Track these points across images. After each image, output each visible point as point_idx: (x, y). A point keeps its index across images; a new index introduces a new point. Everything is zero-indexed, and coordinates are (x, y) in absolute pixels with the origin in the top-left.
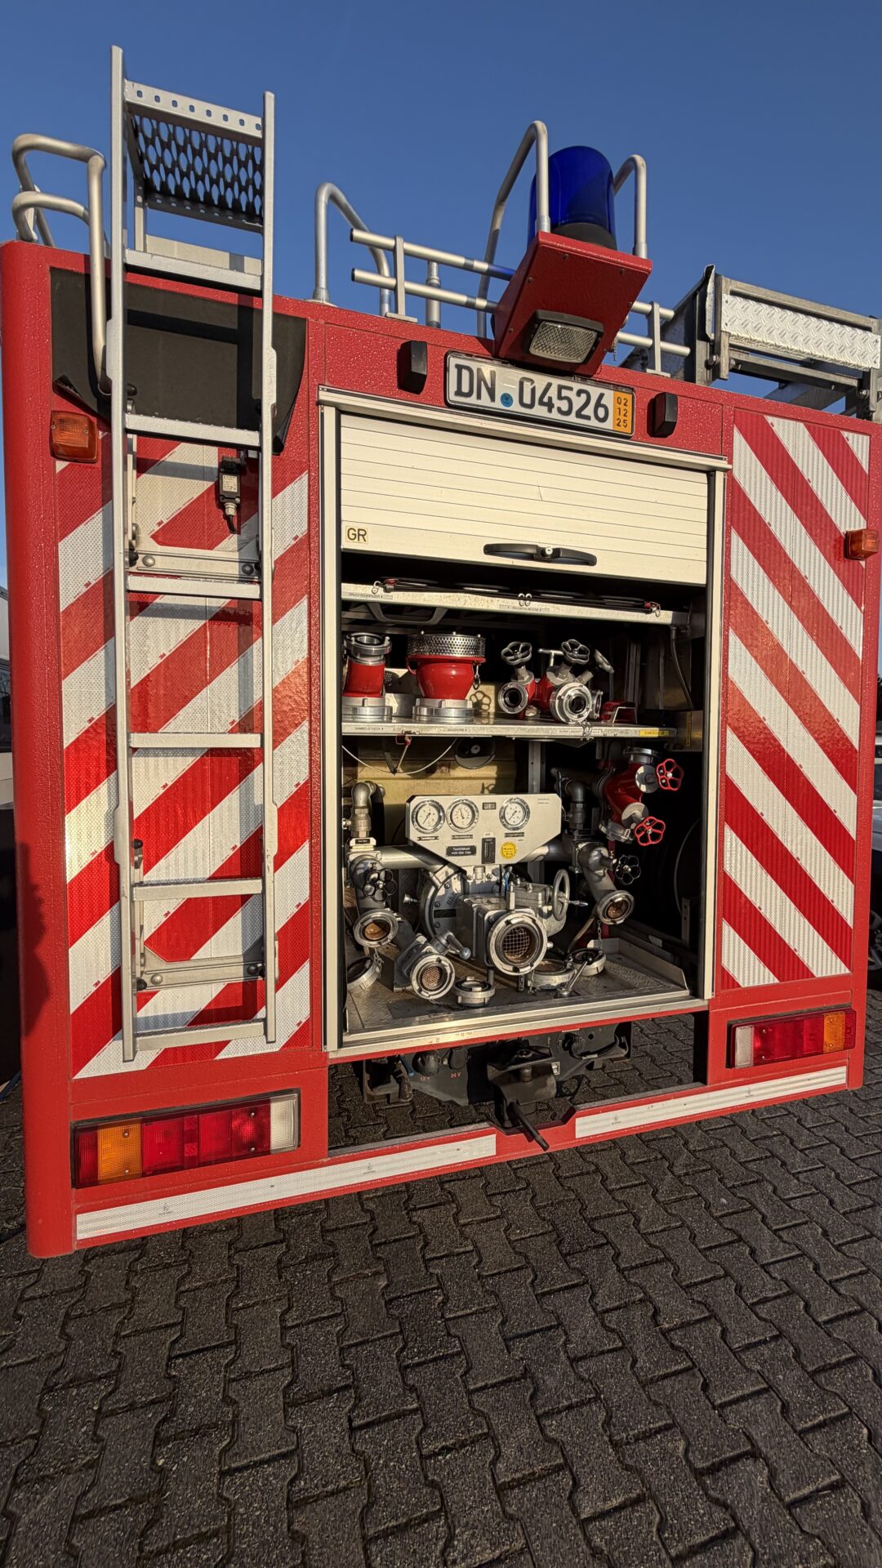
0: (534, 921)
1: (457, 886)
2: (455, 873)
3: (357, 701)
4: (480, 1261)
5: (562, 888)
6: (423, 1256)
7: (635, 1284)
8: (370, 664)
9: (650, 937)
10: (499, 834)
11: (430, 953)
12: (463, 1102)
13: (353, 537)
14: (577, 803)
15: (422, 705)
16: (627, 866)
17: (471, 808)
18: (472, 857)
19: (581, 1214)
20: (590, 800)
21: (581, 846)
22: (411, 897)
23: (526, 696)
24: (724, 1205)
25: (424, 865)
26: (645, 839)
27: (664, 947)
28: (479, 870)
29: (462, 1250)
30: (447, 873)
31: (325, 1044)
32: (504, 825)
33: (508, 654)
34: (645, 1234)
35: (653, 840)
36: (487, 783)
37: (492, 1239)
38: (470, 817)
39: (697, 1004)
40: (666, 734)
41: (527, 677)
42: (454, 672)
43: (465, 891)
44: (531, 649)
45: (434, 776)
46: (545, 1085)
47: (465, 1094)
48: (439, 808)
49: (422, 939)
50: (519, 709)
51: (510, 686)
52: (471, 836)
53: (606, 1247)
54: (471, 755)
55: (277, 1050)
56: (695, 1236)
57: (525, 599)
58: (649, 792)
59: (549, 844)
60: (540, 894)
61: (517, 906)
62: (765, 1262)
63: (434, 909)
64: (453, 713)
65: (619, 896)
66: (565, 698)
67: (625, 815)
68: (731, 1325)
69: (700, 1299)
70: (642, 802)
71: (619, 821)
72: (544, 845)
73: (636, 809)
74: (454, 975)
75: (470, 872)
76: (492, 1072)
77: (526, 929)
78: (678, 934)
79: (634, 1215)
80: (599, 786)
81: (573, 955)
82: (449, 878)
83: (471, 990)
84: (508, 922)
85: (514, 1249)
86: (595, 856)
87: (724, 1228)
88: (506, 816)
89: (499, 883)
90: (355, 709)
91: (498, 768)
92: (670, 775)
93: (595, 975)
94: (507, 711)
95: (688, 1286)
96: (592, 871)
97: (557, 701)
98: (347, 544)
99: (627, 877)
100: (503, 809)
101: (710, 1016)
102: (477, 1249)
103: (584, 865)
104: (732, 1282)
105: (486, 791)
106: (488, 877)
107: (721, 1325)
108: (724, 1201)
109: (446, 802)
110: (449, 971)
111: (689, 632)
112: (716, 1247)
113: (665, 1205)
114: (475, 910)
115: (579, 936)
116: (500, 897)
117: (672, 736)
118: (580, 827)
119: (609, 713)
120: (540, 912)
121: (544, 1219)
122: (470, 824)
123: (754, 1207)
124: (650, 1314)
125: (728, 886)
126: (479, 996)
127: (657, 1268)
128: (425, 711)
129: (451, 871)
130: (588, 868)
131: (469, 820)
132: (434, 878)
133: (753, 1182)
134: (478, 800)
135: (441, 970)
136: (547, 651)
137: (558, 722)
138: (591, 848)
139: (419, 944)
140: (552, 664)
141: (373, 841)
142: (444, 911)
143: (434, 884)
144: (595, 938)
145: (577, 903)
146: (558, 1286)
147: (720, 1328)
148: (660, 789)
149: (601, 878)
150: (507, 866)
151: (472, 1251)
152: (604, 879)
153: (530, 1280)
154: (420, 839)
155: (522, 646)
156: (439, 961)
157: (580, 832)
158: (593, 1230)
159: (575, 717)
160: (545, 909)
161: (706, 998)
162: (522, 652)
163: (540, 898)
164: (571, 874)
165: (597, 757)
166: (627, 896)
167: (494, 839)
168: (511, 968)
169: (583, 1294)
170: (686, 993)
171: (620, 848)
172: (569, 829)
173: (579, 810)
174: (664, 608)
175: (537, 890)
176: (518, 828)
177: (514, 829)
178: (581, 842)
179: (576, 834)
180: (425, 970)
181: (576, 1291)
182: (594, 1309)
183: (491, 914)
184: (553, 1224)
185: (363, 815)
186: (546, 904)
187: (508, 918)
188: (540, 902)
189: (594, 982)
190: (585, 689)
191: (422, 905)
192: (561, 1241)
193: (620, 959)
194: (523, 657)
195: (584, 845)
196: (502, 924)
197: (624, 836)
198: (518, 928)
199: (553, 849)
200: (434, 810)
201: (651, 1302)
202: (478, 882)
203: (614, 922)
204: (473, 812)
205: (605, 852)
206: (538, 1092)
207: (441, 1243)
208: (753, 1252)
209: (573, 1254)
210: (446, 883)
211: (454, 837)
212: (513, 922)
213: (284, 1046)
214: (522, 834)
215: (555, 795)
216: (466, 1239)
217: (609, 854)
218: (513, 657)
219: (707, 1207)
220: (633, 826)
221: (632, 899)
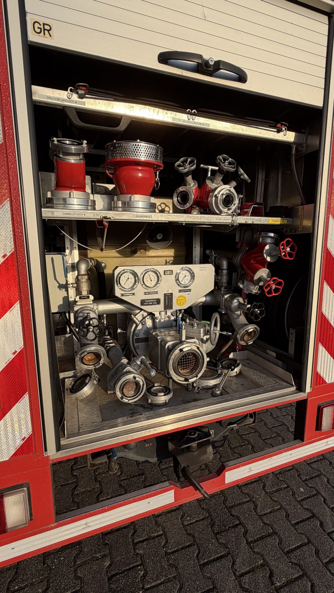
0: (198, 348)
1: (149, 323)
2: (148, 315)
3: (65, 193)
4: (166, 542)
5: (216, 325)
6: (133, 541)
7: (257, 553)
8: (73, 161)
9: (267, 351)
10: (175, 290)
11: (129, 372)
12: (154, 460)
13: (38, 31)
14: (223, 270)
15: (118, 200)
16: (257, 310)
17: (157, 274)
18: (158, 305)
19: (224, 504)
20: (231, 268)
21: (226, 297)
22: (122, 330)
23: (192, 197)
24: (302, 493)
25: (128, 310)
26: (270, 292)
27: (277, 358)
28: (163, 313)
29: (156, 534)
30: (143, 315)
31: (46, 450)
32: (178, 285)
33: (179, 166)
34: (260, 515)
35: (275, 292)
36: (168, 259)
37: (173, 525)
38: (156, 280)
39: (301, 396)
40: (285, 222)
41: (192, 184)
42: (140, 175)
43: (155, 327)
44: (195, 161)
45: (136, 255)
46: (205, 453)
47: (155, 455)
48: (135, 274)
49: (125, 361)
50: (188, 205)
51: (181, 189)
52: (157, 292)
53: (239, 527)
54: (158, 241)
55: (7, 459)
56: (288, 515)
57: (191, 114)
58: (272, 261)
59: (206, 296)
60: (202, 330)
61: (187, 338)
62: (329, 531)
63: (135, 337)
64: (140, 204)
65: (251, 328)
66: (219, 196)
67: (256, 277)
68: (316, 582)
69: (296, 562)
70: (267, 268)
71: (252, 281)
72: (203, 296)
73: (263, 273)
74: (145, 386)
75: (157, 315)
76: (171, 446)
77: (193, 354)
78: (286, 349)
79: (254, 503)
80: (237, 259)
81: (221, 363)
82: (144, 318)
83: (156, 395)
84: (181, 350)
85: (186, 531)
86: (235, 303)
87: (304, 508)
88: (180, 279)
89: (176, 320)
90: (65, 200)
91: (175, 250)
92: (288, 249)
93: (235, 376)
94: (179, 207)
95: (288, 552)
96: (233, 312)
97: (214, 198)
98: (33, 37)
99: (257, 316)
100: (178, 275)
101: (308, 402)
102: (165, 533)
103: (228, 308)
104: (313, 548)
105: (168, 264)
106: (169, 317)
107: (310, 581)
108: (302, 489)
109: (139, 270)
110: (141, 383)
111: (304, 149)
112: (301, 522)
113: (270, 494)
114: (159, 340)
115: (224, 350)
116: (176, 331)
117: (289, 223)
118: (225, 285)
119: (246, 210)
120: (202, 341)
121: (203, 509)
122: (156, 284)
123: (318, 493)
124: (268, 575)
125: (323, 322)
126: (162, 399)
127: (269, 540)
128: (120, 204)
129: (145, 314)
130: (231, 310)
131: (156, 282)
132: (135, 319)
133: (316, 476)
134: (161, 269)
135: (137, 384)
136: (206, 167)
137: (214, 213)
138: (232, 298)
139: (123, 364)
140: (209, 175)
141: (92, 297)
142: (141, 338)
143: (135, 322)
144: (234, 351)
145: (225, 333)
146: (213, 558)
147: (310, 584)
148: (280, 258)
149: (239, 316)
150: (180, 310)
151: (162, 535)
152: (240, 317)
153: (196, 554)
154: (122, 295)
155: (189, 160)
156: (135, 378)
157: (225, 288)
158: (231, 515)
159: (226, 210)
160: (205, 338)
161: (306, 392)
162: (189, 164)
163: (202, 332)
164: (221, 315)
165: (237, 241)
166: (255, 328)
167: (172, 294)
168: (183, 379)
169: (227, 562)
170: (294, 388)
171: (250, 298)
172: (218, 286)
173: (225, 274)
174: (290, 129)
175: (200, 326)
176: (187, 287)
177: (185, 287)
178: (226, 294)
179: (223, 289)
180: (125, 385)
181: (224, 560)
182: (234, 574)
183: (170, 344)
184: (209, 512)
185: (84, 280)
186: (205, 334)
187: (181, 347)
188: (202, 335)
189: (234, 380)
190: (233, 190)
191: (128, 335)
192: (213, 523)
193: (249, 364)
194: (190, 167)
195: (228, 296)
196: (177, 351)
197: (255, 290)
198: (187, 353)
199: (208, 299)
200: (131, 276)
201: (268, 566)
202: (162, 321)
203: (247, 343)
204: (158, 277)
205: (241, 300)
206: (201, 458)
207: (144, 530)
208: (321, 524)
209: (221, 533)
210: (143, 321)
211: (145, 293)
212: (184, 350)
213: (13, 456)
214: (190, 290)
215: (211, 265)
216: (159, 526)
217: (245, 301)
218: (183, 168)
219: (294, 494)
220: (261, 284)
221: (259, 329)
